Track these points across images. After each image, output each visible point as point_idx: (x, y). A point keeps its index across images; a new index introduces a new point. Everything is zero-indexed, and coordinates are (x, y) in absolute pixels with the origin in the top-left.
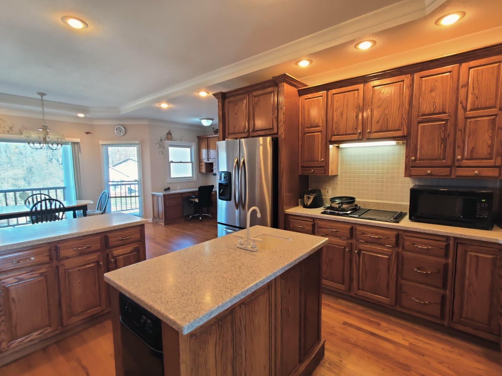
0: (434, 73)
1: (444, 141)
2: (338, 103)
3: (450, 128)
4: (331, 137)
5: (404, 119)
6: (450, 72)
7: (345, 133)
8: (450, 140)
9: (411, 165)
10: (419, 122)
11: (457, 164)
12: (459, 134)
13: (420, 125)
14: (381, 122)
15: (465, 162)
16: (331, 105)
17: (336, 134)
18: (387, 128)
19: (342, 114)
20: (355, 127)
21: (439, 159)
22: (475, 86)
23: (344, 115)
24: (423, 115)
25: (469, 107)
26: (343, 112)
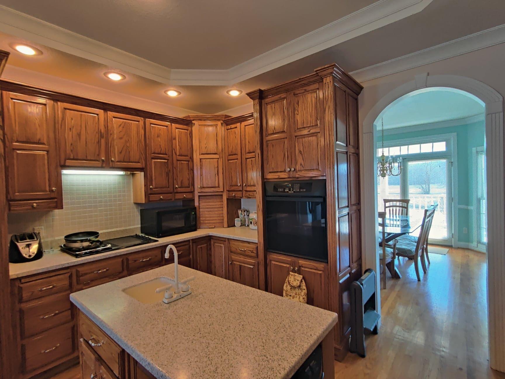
0: (157, 124)
1: (168, 174)
2: (73, 121)
3: (170, 166)
4: (65, 160)
5: (142, 154)
6: (167, 126)
7: (85, 158)
8: (171, 174)
9: (149, 192)
10: (153, 158)
11: (175, 191)
12: (174, 170)
13: (153, 160)
14: (123, 153)
15: (180, 190)
16: (62, 121)
17: (72, 157)
18: (129, 159)
19: (79, 135)
20: (97, 153)
21: (166, 187)
22: (179, 140)
23: (83, 137)
24: (154, 153)
25: (178, 154)
26: (80, 133)
